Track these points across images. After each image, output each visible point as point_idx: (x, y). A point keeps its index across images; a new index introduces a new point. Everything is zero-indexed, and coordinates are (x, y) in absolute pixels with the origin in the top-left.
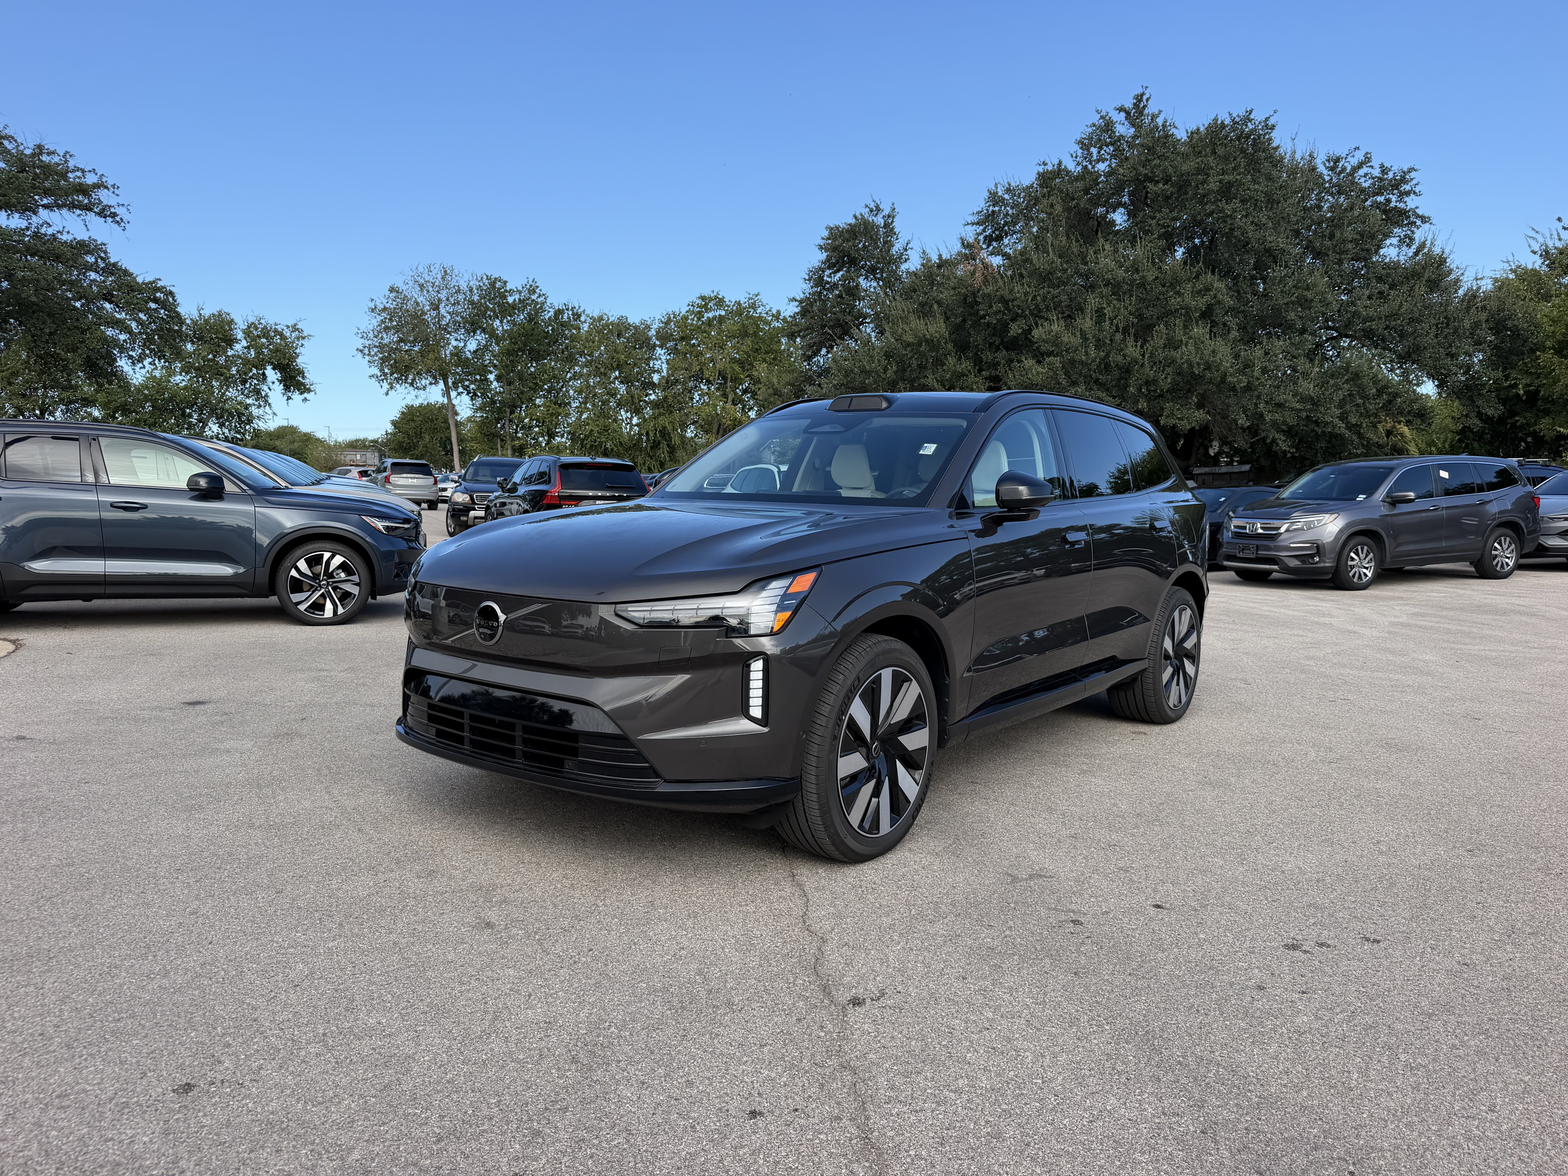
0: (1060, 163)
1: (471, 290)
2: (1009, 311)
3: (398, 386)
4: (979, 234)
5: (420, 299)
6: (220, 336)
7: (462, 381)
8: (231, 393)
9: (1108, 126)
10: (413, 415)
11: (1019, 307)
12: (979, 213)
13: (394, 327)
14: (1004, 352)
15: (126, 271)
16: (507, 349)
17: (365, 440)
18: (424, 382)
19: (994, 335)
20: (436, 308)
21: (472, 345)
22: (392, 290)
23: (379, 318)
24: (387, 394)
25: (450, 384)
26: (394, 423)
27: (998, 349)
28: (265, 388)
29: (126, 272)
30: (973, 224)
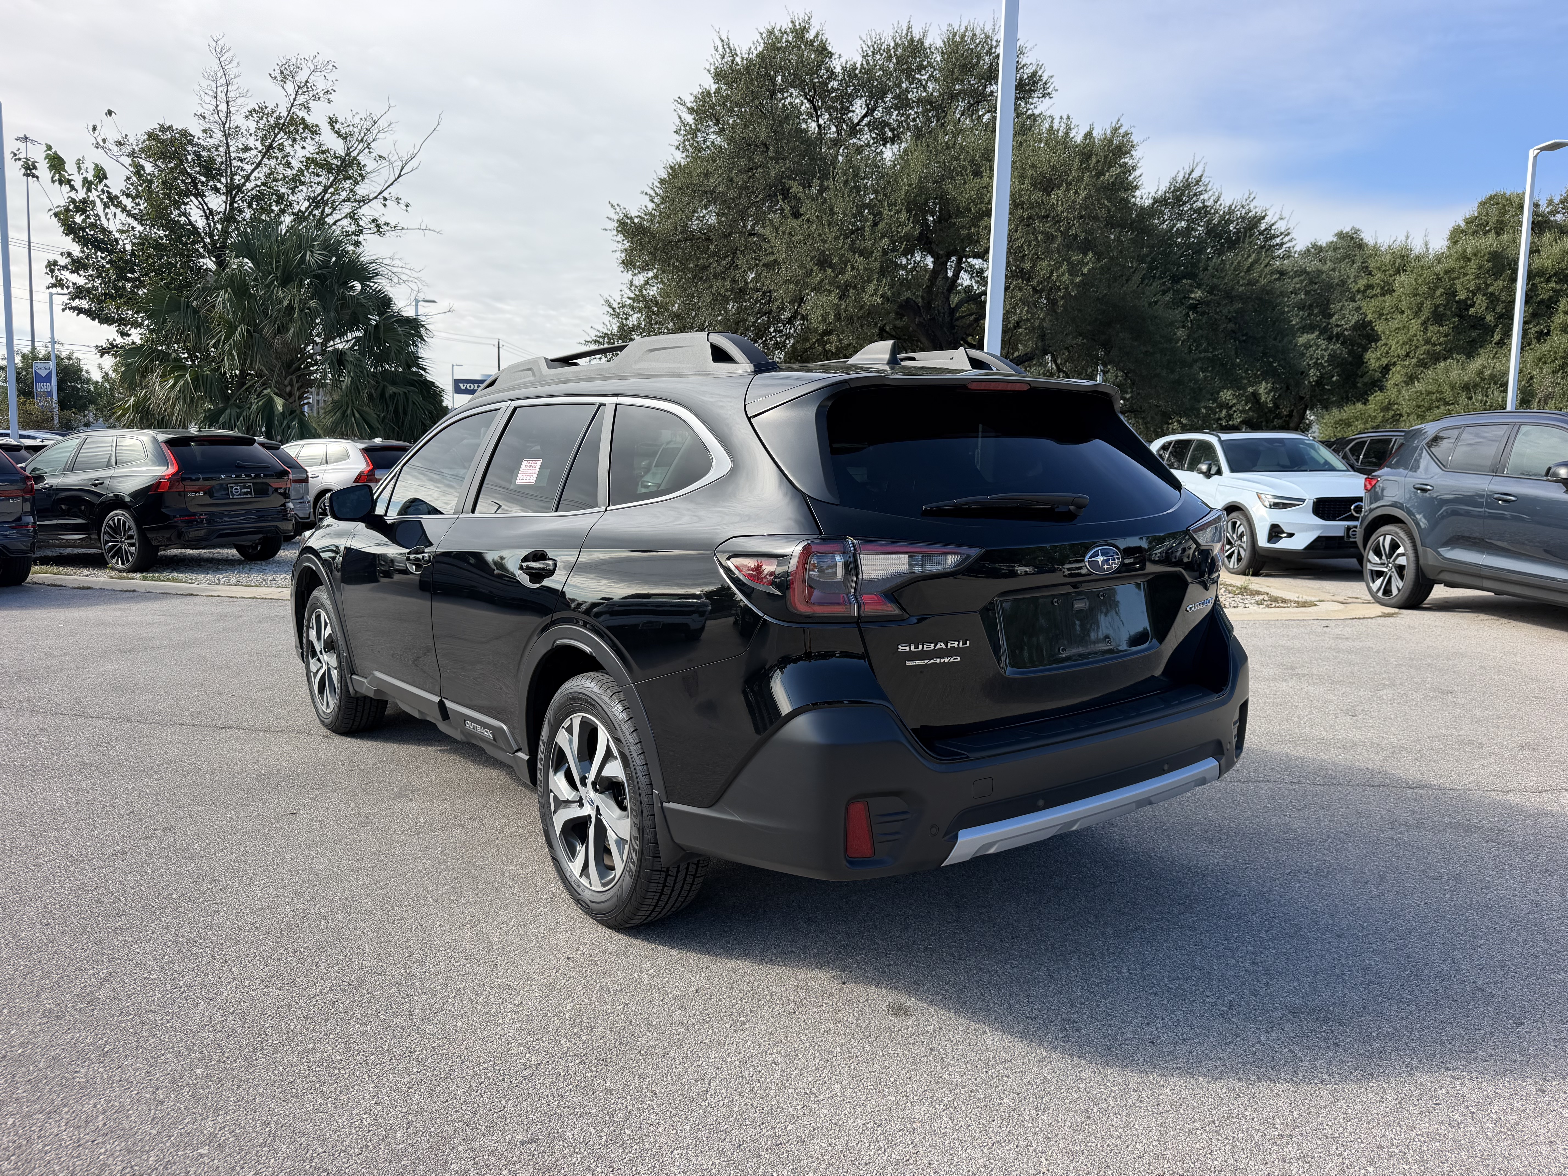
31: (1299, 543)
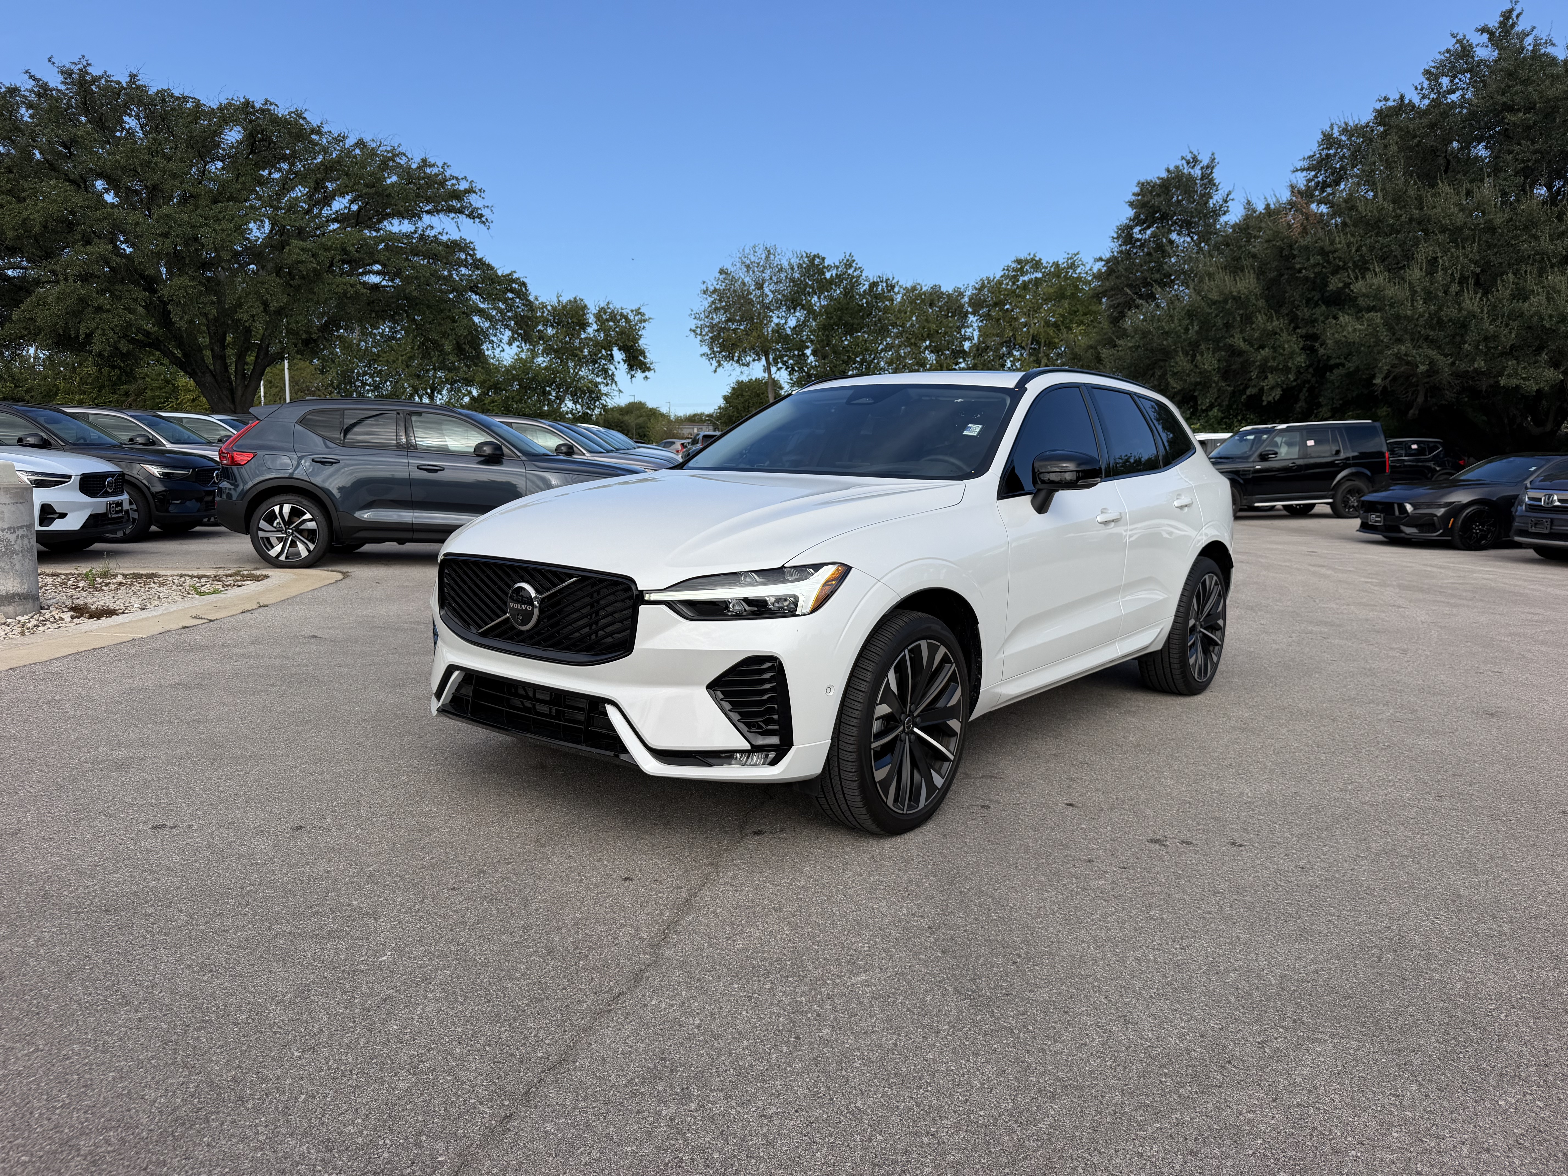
0: (1402, 98)
1: (792, 269)
2: (1329, 262)
3: (725, 364)
4: (1309, 181)
5: (747, 280)
6: (575, 320)
7: (781, 357)
8: (584, 372)
9: (1465, 50)
10: (742, 391)
11: (1340, 259)
12: (1309, 157)
13: (723, 308)
14: (1323, 307)
15: (489, 265)
16: (824, 325)
17: (702, 414)
18: (748, 358)
19: (1313, 289)
20: (760, 286)
21: (792, 322)
22: (722, 272)
23: (710, 299)
24: (715, 371)
25: (771, 359)
26: (726, 398)
27: (1317, 305)
28: (612, 367)
29: (489, 267)
30: (1302, 170)
31: (73, 522)
